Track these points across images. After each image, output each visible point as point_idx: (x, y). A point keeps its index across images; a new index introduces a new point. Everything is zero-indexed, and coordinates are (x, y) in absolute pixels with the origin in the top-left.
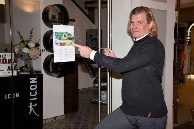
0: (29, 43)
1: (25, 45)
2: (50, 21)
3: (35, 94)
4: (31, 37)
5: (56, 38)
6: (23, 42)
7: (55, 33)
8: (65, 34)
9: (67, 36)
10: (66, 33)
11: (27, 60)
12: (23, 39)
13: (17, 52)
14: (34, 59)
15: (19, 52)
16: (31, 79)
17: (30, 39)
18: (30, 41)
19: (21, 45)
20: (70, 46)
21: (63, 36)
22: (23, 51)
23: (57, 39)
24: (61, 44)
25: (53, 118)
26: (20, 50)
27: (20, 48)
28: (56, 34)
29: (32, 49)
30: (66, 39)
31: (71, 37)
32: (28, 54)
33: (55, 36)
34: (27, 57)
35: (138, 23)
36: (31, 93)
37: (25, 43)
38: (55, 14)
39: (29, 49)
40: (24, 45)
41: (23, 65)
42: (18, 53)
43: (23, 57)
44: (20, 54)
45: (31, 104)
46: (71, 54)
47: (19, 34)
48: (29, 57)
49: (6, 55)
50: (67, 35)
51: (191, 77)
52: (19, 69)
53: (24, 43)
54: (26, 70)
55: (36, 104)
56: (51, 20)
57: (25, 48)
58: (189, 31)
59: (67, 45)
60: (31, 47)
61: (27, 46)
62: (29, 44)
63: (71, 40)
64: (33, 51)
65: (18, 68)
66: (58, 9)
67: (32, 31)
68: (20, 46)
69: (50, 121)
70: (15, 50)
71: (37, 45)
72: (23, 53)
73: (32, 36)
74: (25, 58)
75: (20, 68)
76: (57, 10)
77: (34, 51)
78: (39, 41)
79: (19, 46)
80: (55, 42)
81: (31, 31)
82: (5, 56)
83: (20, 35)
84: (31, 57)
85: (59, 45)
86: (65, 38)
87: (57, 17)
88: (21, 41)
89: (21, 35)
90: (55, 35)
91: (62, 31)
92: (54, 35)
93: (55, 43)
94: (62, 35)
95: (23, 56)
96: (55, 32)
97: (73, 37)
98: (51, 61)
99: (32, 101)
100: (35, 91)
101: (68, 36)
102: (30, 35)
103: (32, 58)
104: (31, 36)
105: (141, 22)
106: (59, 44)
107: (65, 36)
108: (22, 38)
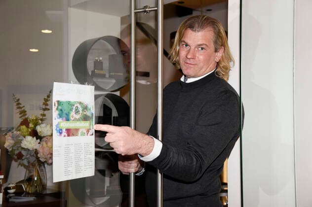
0: (40, 124)
1: (30, 130)
2: (90, 73)
4: (46, 112)
5: (60, 116)
6: (25, 122)
7: (56, 105)
8: (77, 107)
9: (81, 112)
10: (80, 103)
11: (33, 165)
12: (26, 117)
13: (9, 146)
14: (48, 164)
15: (13, 147)
17: (44, 115)
18: (42, 120)
19: (20, 130)
20: (86, 136)
21: (74, 110)
22: (23, 145)
23: (60, 120)
24: (69, 132)
26: (18, 142)
27: (18, 136)
28: (60, 107)
29: (44, 139)
30: (78, 120)
31: (88, 114)
32: (36, 152)
33: (57, 112)
34: (33, 159)
35: (198, 48)
37: (31, 125)
38: (101, 59)
39: (37, 139)
40: (28, 131)
41: (22, 179)
42: (11, 149)
43: (23, 158)
44: (16, 152)
46: (88, 156)
47: (19, 104)
48: (38, 158)
50: (80, 109)
52: (13, 188)
53: (28, 126)
54: (28, 189)
56: (92, 72)
57: (29, 138)
59: (81, 135)
60: (42, 136)
62: (38, 129)
63: (89, 122)
64: (47, 144)
65: (11, 185)
66: (110, 47)
67: (48, 97)
68: (18, 132)
70: (5, 143)
72: (23, 148)
73: (49, 109)
74: (29, 162)
75: (13, 185)
76: (108, 51)
79: (15, 132)
80: (57, 126)
81: (46, 98)
83: (21, 108)
84: (41, 159)
85: (65, 136)
86: (78, 116)
87: (106, 65)
88: (21, 120)
89: (21, 106)
90: (57, 109)
91: (72, 100)
92: (54, 108)
93: (56, 129)
94: (71, 110)
95: (23, 156)
96: (58, 102)
97: (92, 114)
101: (83, 110)
102: (44, 107)
103: (45, 162)
104: (45, 109)
105: (203, 46)
106: (64, 133)
107: (77, 112)
108: (23, 113)
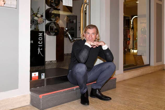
3: (41, 43)
12: (34, 13)
14: (40, 24)
16: (39, 34)
17: (38, 13)
25: (50, 61)
34: (36, 23)
36: (39, 42)
37: (35, 15)
43: (34, 22)
45: (39, 48)
51: (134, 52)
55: (42, 49)
58: (132, 21)
60: (39, 17)
61: (36, 16)
62: (37, 15)
67: (39, 8)
68: (33, 16)
69: (48, 63)
71: (42, 16)
72: (34, 20)
77: (40, 19)
78: (42, 14)
84: (38, 23)
98: (49, 25)
99: (40, 47)
100: (41, 41)
102: (38, 11)
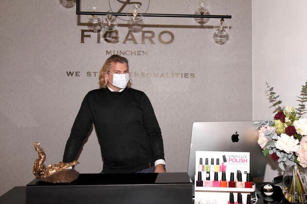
0: (297, 119)
19: (274, 125)
22: (278, 146)
29: (305, 139)
32: (295, 155)
34: (290, 164)
39: (295, 138)
40: (284, 127)
44: (271, 153)
47: (272, 93)
49: (227, 158)
57: (285, 136)
60: (303, 134)
61: (291, 131)
68: (272, 128)
72: (278, 150)
74: (286, 167)
79: (269, 128)
82: (225, 160)
89: (275, 96)
95: (278, 158)
